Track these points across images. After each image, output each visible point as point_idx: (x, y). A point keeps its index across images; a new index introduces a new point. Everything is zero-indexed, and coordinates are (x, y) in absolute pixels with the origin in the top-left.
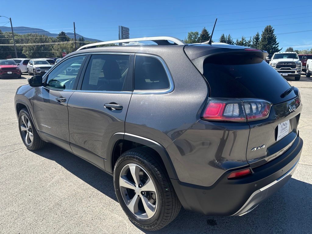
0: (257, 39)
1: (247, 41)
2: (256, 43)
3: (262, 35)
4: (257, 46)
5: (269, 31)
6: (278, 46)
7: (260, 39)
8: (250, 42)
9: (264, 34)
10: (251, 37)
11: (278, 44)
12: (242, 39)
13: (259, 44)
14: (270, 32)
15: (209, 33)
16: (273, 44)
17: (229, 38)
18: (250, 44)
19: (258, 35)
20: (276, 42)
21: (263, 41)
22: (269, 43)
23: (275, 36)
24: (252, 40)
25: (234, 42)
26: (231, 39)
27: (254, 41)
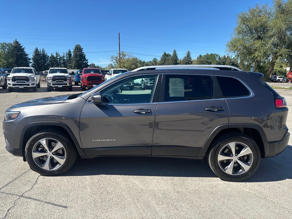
0: (70, 55)
1: (61, 56)
2: (70, 58)
3: (73, 52)
4: (70, 61)
5: (78, 49)
6: (88, 62)
7: (72, 55)
8: (64, 57)
9: (75, 51)
10: (64, 53)
11: (87, 60)
12: (56, 54)
13: (72, 59)
14: (80, 50)
15: (21, 45)
16: (84, 61)
17: (43, 52)
18: (64, 59)
19: (70, 52)
20: (86, 59)
21: (75, 57)
22: (81, 59)
23: (84, 54)
24: (66, 55)
25: (48, 56)
26: (46, 53)
27: (67, 56)
